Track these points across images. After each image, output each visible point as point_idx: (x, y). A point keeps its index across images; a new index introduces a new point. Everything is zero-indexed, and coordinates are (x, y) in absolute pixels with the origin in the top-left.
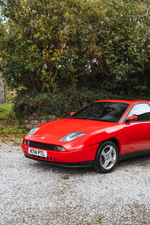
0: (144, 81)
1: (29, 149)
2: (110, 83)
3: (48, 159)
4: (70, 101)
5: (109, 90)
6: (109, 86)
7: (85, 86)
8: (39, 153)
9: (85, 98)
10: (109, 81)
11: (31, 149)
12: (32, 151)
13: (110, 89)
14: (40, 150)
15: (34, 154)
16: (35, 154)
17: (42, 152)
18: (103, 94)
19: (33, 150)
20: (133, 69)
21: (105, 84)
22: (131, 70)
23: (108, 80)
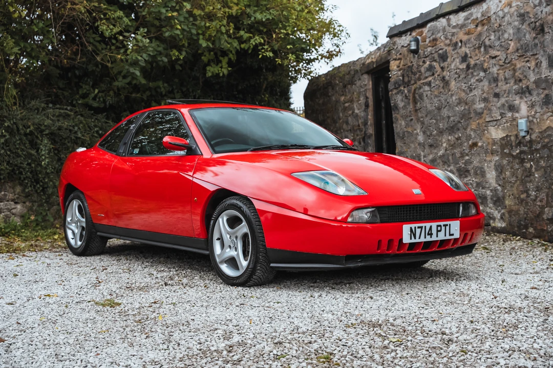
0: (173, 90)
2: (96, 91)
4: (5, 136)
5: (97, 111)
6: (94, 99)
7: (34, 97)
9: (43, 128)
10: (94, 87)
13: (98, 108)
18: (85, 121)
20: (160, 53)
21: (85, 96)
22: (157, 54)
23: (91, 83)
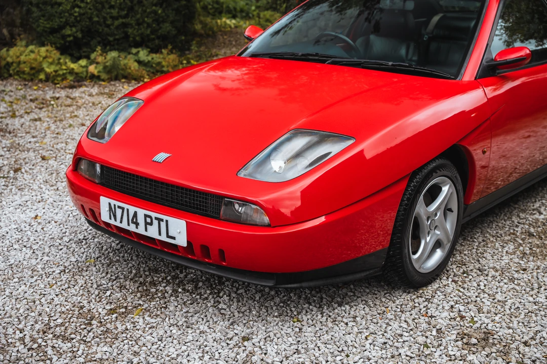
1: (104, 202)
3: (193, 254)
8: (151, 224)
11: (113, 202)
12: (119, 212)
14: (153, 215)
15: (124, 225)
16: (132, 228)
17: (163, 225)
19: (123, 209)
